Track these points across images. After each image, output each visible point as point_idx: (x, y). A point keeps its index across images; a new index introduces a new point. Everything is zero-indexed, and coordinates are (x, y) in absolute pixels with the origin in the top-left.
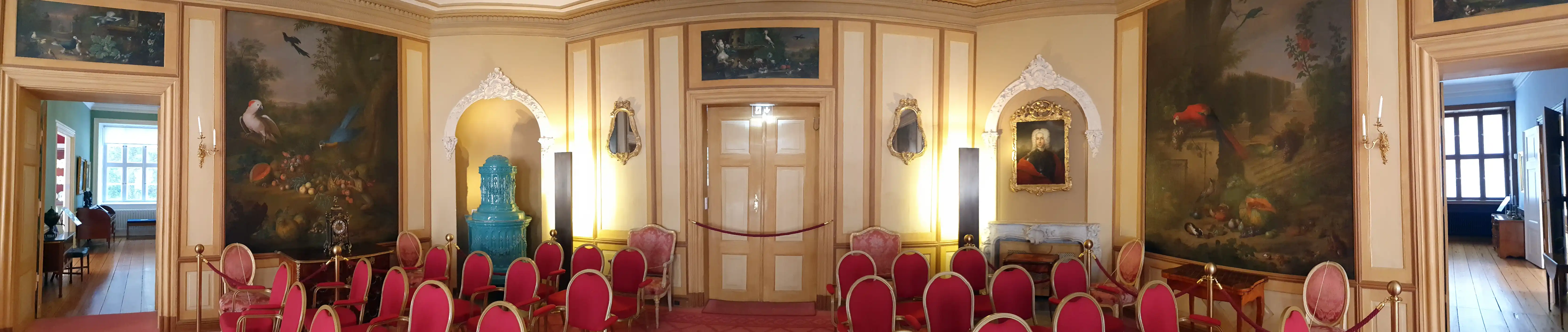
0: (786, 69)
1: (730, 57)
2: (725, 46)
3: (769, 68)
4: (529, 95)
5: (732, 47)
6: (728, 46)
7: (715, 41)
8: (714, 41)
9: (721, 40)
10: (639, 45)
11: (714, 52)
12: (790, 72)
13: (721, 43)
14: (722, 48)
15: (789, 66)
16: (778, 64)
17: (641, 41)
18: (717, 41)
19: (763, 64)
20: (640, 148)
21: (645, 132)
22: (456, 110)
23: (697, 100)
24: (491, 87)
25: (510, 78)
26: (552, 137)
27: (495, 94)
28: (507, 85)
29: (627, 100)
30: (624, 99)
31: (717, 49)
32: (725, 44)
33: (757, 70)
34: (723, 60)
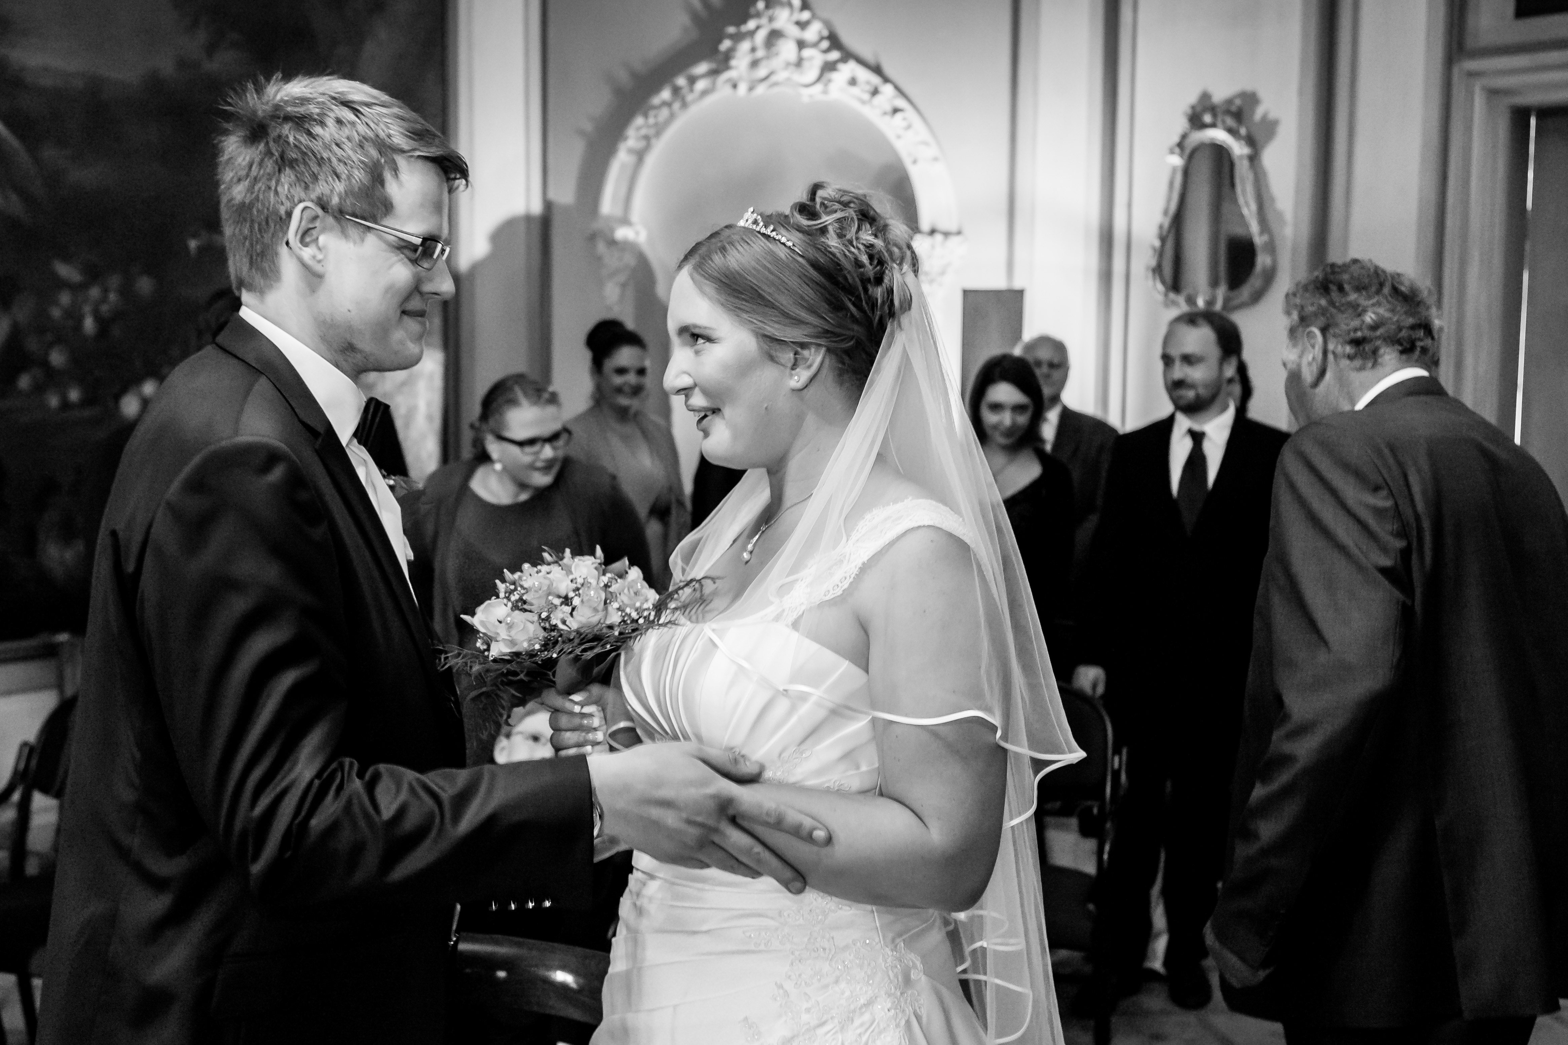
4: (886, 80)
20: (1270, 276)
21: (1289, 216)
22: (638, 129)
23: (1493, 93)
24: (760, 53)
25: (827, 24)
26: (959, 233)
27: (774, 78)
28: (815, 45)
29: (1230, 101)
30: (1219, 95)
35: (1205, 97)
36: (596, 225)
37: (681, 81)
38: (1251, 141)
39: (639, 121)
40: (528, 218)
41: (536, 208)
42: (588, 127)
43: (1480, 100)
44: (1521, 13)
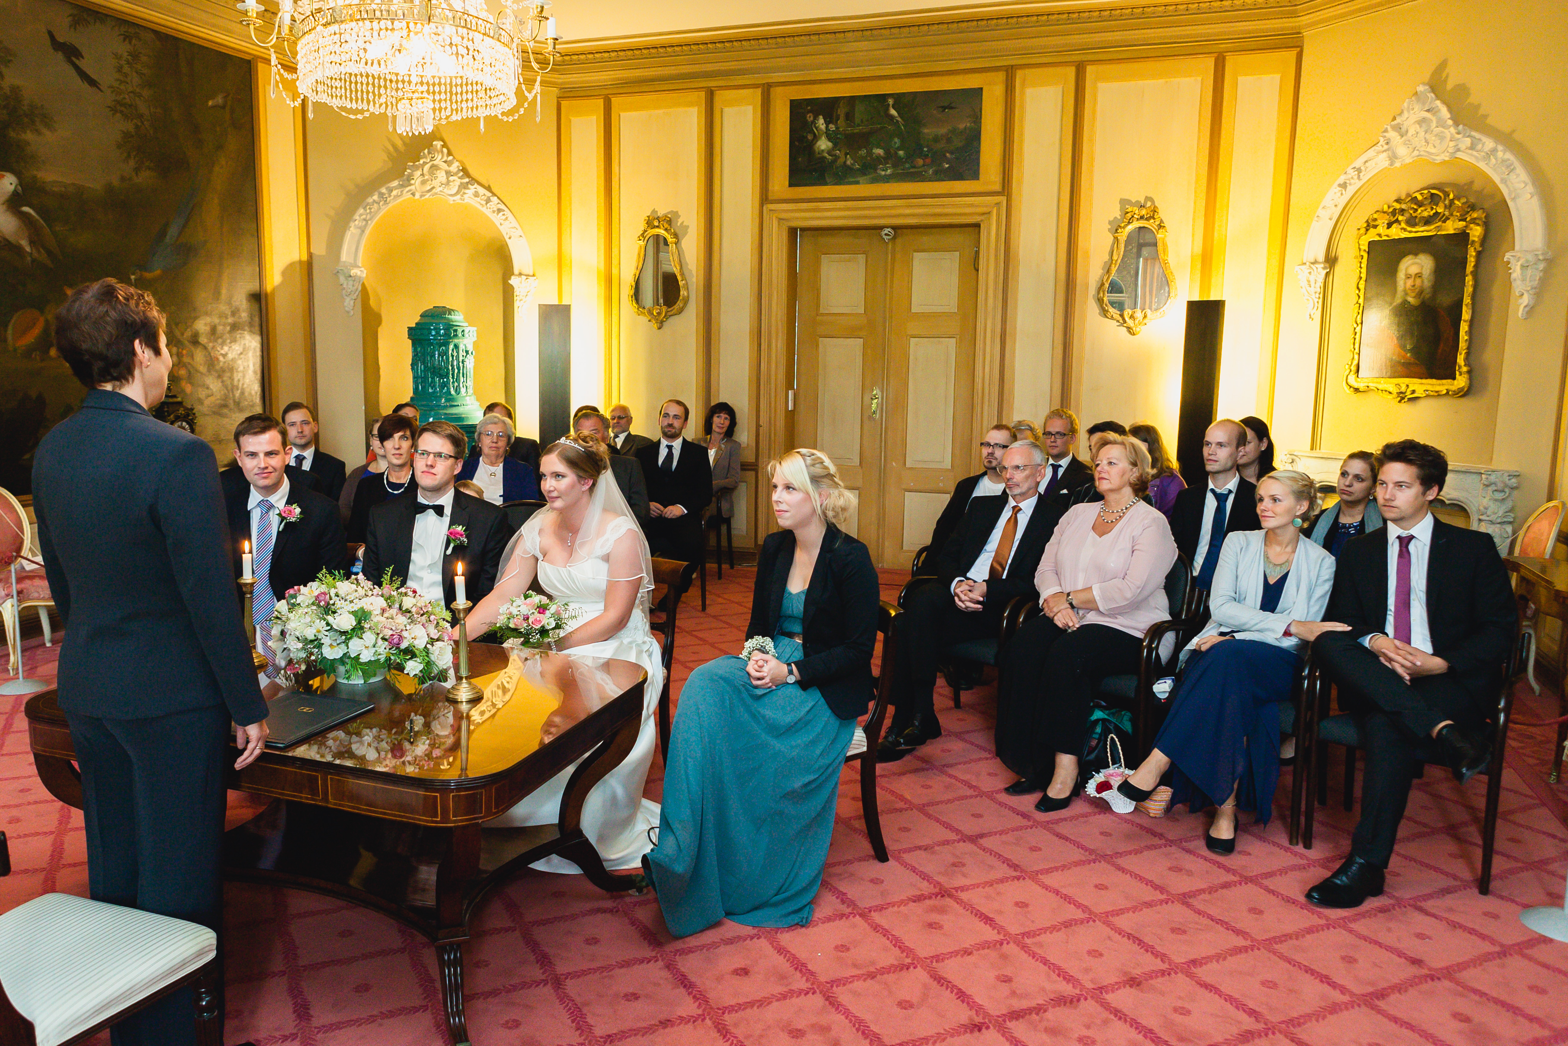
0: (924, 165)
1: (835, 145)
2: (827, 127)
3: (894, 166)
4: (494, 194)
5: (837, 128)
6: (832, 127)
7: (812, 119)
8: (810, 117)
9: (821, 117)
10: (690, 119)
11: (810, 137)
12: (931, 171)
13: (821, 122)
14: (821, 130)
15: (928, 161)
16: (910, 157)
17: (694, 110)
18: (816, 118)
19: (884, 158)
20: (686, 301)
21: (694, 272)
22: (361, 215)
23: (780, 220)
24: (426, 177)
25: (461, 162)
26: (534, 275)
27: (434, 190)
28: (456, 174)
29: (666, 216)
30: (661, 213)
31: (814, 133)
32: (827, 123)
33: (876, 169)
34: (823, 151)
35: (654, 211)
36: (339, 268)
37: (384, 190)
38: (676, 235)
39: (361, 211)
40: (300, 262)
41: (304, 258)
42: (332, 213)
43: (775, 223)
44: (791, 185)
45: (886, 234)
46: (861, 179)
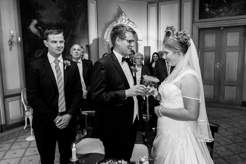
0: (232, 12)
1: (210, 10)
3: (225, 13)
4: (134, 24)
5: (211, 6)
6: (209, 6)
8: (204, 4)
10: (176, 6)
11: (204, 8)
12: (234, 14)
13: (207, 5)
16: (229, 11)
17: (177, 4)
18: (205, 4)
19: (222, 12)
23: (197, 27)
24: (121, 21)
25: (128, 18)
26: (142, 40)
28: (127, 20)
29: (170, 27)
31: (205, 7)
32: (208, 5)
33: (220, 14)
34: (207, 11)
35: (168, 26)
36: (104, 40)
37: (113, 24)
38: (173, 31)
39: (108, 28)
40: (96, 39)
41: (97, 38)
42: (102, 29)
43: (195, 27)
44: (200, 19)
45: (222, 29)
46: (216, 17)
